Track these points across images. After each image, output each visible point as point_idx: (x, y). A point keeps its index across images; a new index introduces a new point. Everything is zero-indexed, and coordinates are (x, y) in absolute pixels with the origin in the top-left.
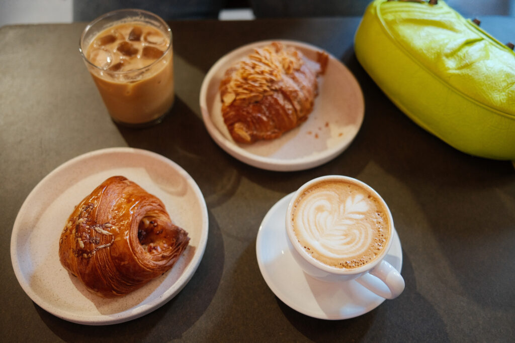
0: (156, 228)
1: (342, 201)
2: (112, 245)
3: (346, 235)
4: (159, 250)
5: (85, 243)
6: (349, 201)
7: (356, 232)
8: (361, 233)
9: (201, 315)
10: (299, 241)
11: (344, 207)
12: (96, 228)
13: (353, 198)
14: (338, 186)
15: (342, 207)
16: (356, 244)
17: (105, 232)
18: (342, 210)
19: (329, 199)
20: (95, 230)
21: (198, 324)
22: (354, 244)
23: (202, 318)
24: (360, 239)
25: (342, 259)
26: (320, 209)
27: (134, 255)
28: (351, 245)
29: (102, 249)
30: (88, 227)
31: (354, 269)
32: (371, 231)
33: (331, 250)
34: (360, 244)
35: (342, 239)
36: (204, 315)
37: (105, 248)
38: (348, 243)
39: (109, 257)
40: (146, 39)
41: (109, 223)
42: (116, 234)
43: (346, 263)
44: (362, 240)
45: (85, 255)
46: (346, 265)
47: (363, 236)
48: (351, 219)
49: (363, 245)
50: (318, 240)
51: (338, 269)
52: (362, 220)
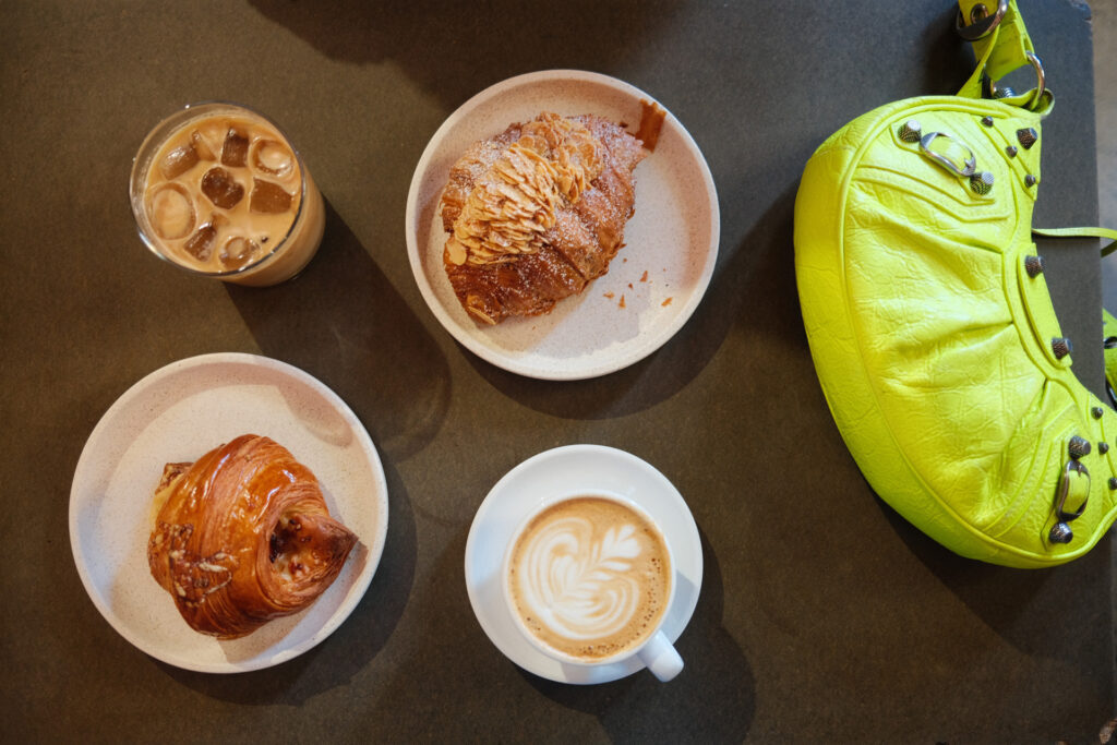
0: (299, 533)
1: (597, 537)
2: (229, 583)
3: (596, 600)
4: (307, 569)
5: (186, 590)
6: (609, 536)
7: (613, 594)
8: (620, 596)
9: (379, 650)
10: (519, 609)
11: (600, 547)
12: (202, 566)
13: (617, 531)
14: (595, 507)
15: (596, 548)
16: (610, 616)
17: (216, 568)
18: (594, 555)
19: (577, 533)
20: (199, 568)
21: (373, 663)
22: (606, 615)
23: (380, 655)
24: (617, 607)
25: (585, 642)
26: (559, 551)
27: (265, 598)
28: (601, 617)
29: (214, 593)
30: (188, 565)
31: (601, 659)
32: (636, 594)
33: (569, 626)
34: (617, 615)
35: (588, 607)
36: (384, 650)
37: (219, 590)
38: (597, 614)
39: (228, 601)
40: (257, 162)
41: (220, 552)
42: (233, 569)
43: (590, 648)
44: (620, 610)
45: (190, 605)
46: (588, 652)
47: (624, 600)
48: (605, 570)
49: (621, 618)
50: (550, 606)
51: (577, 658)
52: (626, 573)
